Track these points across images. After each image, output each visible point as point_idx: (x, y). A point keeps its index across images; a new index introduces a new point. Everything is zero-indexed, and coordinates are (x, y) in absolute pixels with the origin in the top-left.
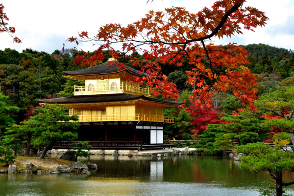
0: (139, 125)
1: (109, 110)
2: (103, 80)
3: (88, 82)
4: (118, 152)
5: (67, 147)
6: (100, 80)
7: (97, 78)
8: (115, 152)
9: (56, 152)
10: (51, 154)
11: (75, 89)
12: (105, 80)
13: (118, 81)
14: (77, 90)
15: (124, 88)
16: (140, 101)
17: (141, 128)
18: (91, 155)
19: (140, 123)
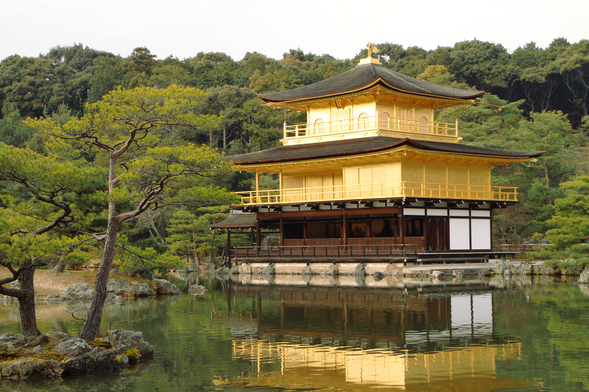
0: (410, 207)
1: (350, 175)
2: (341, 110)
3: (313, 115)
4: (364, 269)
5: (268, 258)
6: (335, 110)
7: (330, 105)
8: (358, 268)
9: (248, 269)
10: (238, 273)
11: (285, 131)
12: (346, 108)
13: (371, 108)
14: (289, 135)
16: (404, 152)
17: (420, 212)
18: (314, 274)
19: (409, 202)
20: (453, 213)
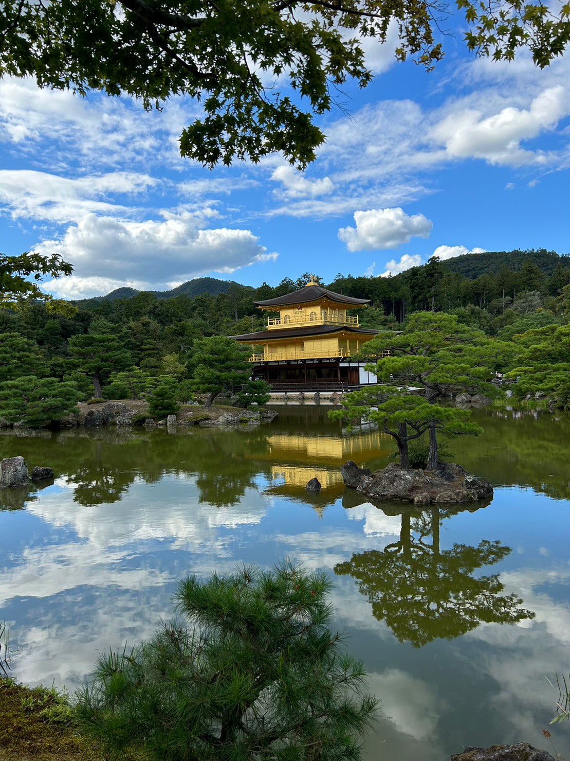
0: (343, 362)
1: (308, 345)
2: (300, 310)
3: (283, 313)
6: (296, 310)
7: (293, 308)
8: (315, 395)
11: (268, 322)
12: (303, 309)
13: (317, 310)
14: (271, 324)
15: (325, 318)
16: (342, 333)
17: (346, 365)
18: (289, 399)
19: (344, 360)
20: (361, 364)
